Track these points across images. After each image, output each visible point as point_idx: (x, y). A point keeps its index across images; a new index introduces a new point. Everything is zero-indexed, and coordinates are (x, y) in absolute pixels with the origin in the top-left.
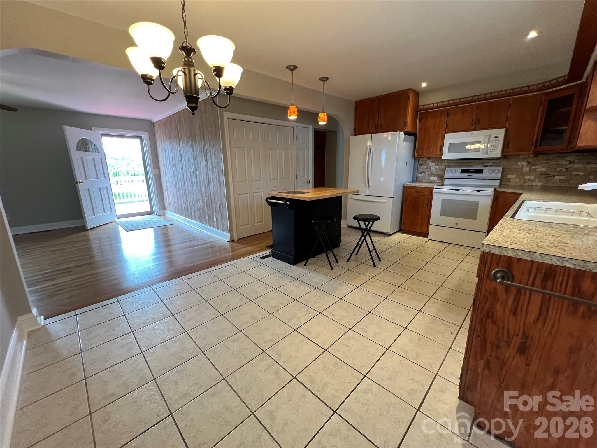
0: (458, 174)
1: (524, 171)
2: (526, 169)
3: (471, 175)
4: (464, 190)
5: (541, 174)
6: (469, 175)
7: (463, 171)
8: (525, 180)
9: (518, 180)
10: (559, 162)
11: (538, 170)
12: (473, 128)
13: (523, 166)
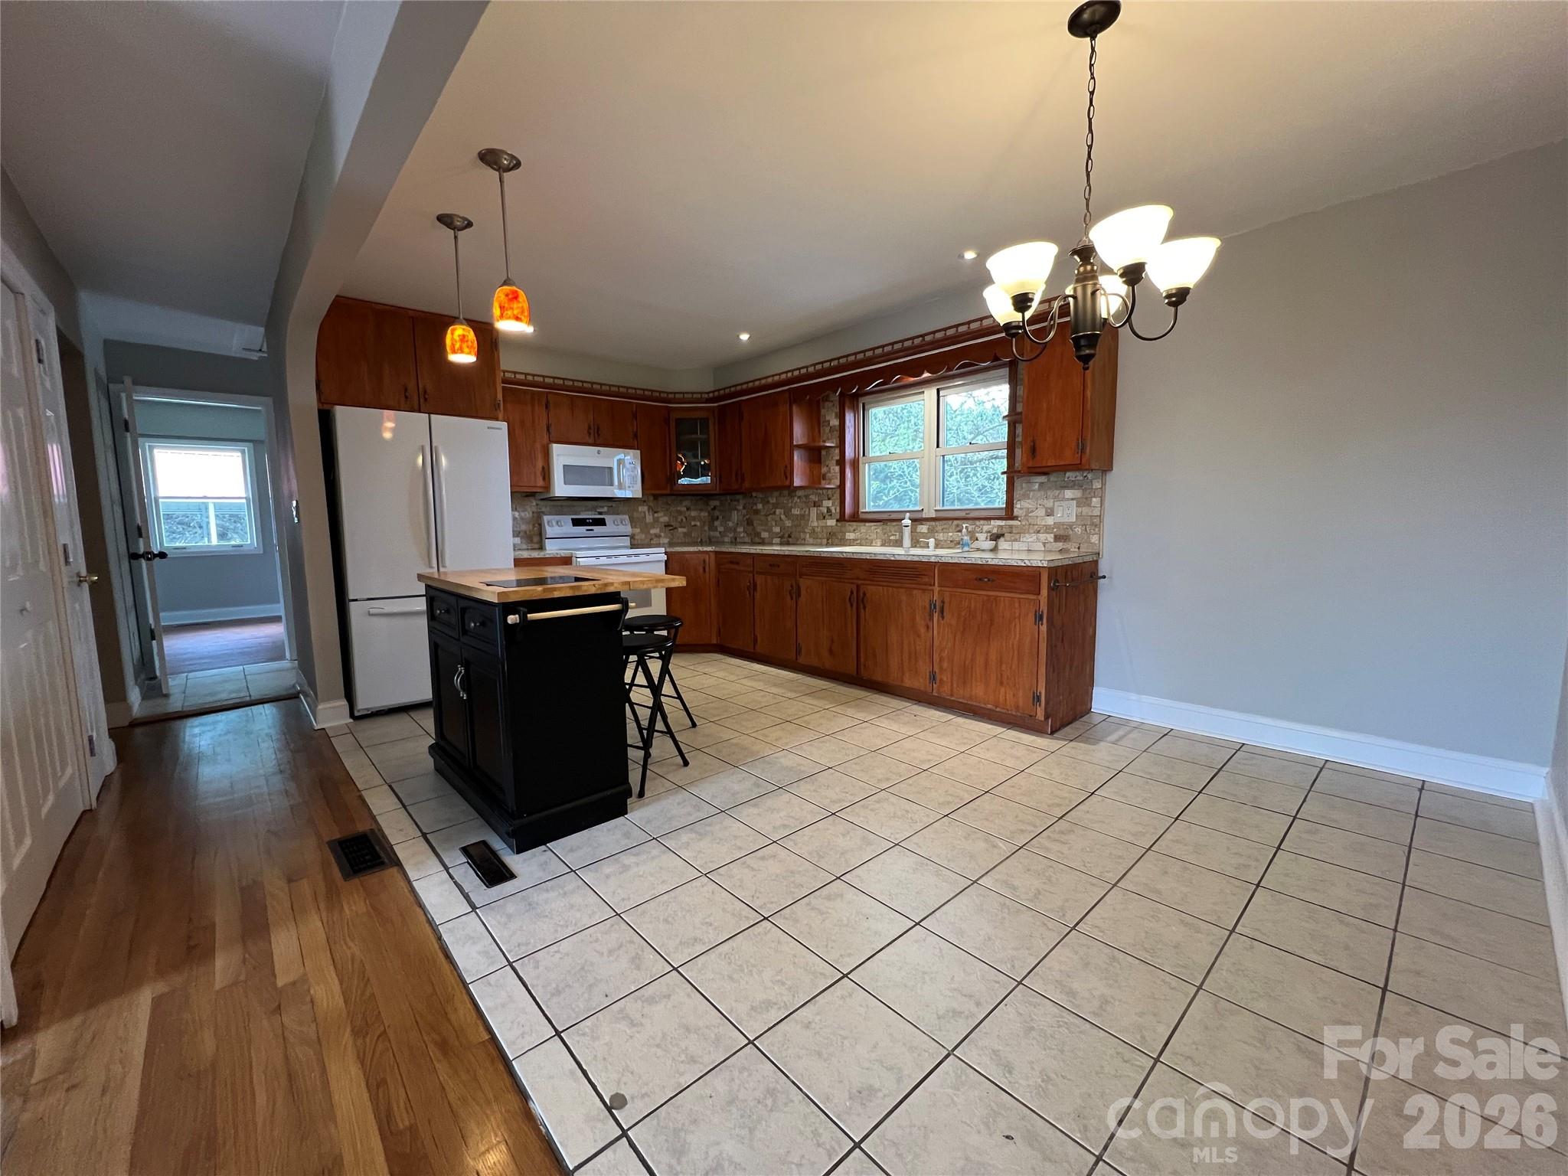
0: (569, 529)
1: (647, 521)
2: (649, 518)
3: (592, 530)
4: (608, 557)
5: (665, 526)
6: (587, 530)
7: (577, 523)
8: (651, 535)
9: (643, 536)
10: (679, 508)
11: (662, 520)
12: (591, 441)
13: (645, 513)
